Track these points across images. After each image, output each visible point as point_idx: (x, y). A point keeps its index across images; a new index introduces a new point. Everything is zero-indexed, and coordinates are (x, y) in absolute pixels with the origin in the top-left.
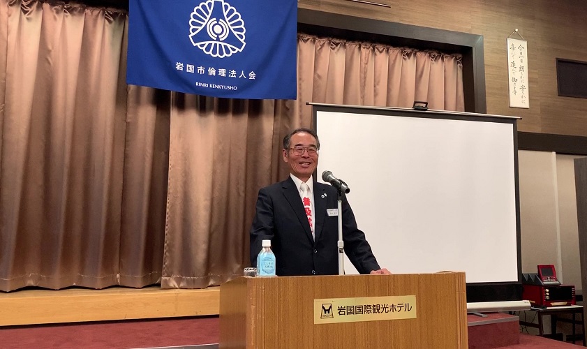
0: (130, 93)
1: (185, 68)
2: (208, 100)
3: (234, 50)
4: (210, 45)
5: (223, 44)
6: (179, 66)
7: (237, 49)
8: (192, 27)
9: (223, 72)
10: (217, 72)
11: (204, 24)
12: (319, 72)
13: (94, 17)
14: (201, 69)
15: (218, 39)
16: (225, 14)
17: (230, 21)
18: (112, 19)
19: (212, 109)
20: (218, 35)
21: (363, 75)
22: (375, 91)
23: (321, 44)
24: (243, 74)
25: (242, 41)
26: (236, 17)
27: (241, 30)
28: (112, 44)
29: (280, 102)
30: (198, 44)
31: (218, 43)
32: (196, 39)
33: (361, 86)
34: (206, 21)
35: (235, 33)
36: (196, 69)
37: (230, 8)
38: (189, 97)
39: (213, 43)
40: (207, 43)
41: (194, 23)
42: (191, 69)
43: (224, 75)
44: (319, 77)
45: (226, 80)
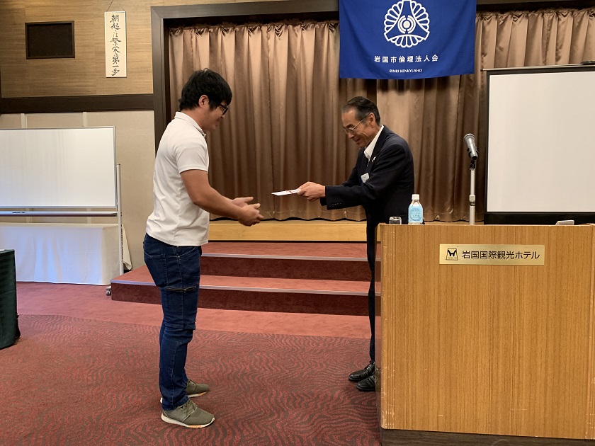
0: (348, 83)
1: (381, 60)
2: (405, 82)
3: (419, 39)
4: (400, 38)
5: (410, 36)
6: (377, 59)
7: (422, 38)
8: (387, 26)
9: (410, 59)
10: (406, 59)
11: (395, 22)
12: (501, 45)
13: (321, 29)
14: (394, 59)
15: (407, 33)
16: (412, 10)
17: (416, 16)
18: (334, 29)
19: (408, 88)
20: (407, 29)
21: (545, 42)
22: (557, 54)
23: (504, 18)
24: (427, 58)
25: (426, 30)
26: (422, 11)
27: (426, 22)
28: (335, 49)
29: (465, 76)
30: (391, 39)
31: (407, 36)
32: (390, 35)
33: (543, 52)
34: (397, 19)
35: (421, 25)
36: (389, 60)
37: (416, 4)
38: (391, 82)
39: (403, 36)
40: (398, 37)
41: (388, 23)
42: (385, 60)
43: (411, 61)
44: (501, 49)
45: (414, 65)
